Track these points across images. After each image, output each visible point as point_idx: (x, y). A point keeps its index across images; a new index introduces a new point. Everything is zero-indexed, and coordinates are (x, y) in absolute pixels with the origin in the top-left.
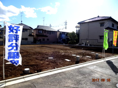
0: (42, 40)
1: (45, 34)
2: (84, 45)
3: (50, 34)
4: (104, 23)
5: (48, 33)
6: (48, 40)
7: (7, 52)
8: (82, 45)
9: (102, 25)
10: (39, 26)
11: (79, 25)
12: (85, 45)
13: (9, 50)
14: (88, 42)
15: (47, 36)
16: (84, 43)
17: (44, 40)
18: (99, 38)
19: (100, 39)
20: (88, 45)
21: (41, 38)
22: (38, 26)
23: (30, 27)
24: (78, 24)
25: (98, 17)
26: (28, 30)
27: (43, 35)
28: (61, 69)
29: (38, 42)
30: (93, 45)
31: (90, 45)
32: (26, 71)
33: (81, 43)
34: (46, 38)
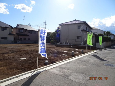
0: (23, 39)
1: (26, 33)
2: (64, 44)
3: (31, 33)
4: (80, 26)
5: (29, 32)
6: (29, 39)
7: (40, 48)
8: (63, 44)
9: (79, 27)
10: (20, 25)
11: (60, 27)
12: (66, 44)
13: (41, 47)
14: (68, 41)
15: (28, 36)
16: (65, 42)
17: (25, 39)
18: (76, 38)
19: (78, 39)
20: (67, 44)
21: (22, 37)
22: (18, 25)
23: (10, 26)
24: (59, 25)
25: (75, 20)
26: (8, 29)
27: (24, 34)
28: (67, 60)
29: (19, 41)
30: (72, 44)
31: (70, 44)
32: (46, 62)
33: (62, 42)
34: (27, 38)
